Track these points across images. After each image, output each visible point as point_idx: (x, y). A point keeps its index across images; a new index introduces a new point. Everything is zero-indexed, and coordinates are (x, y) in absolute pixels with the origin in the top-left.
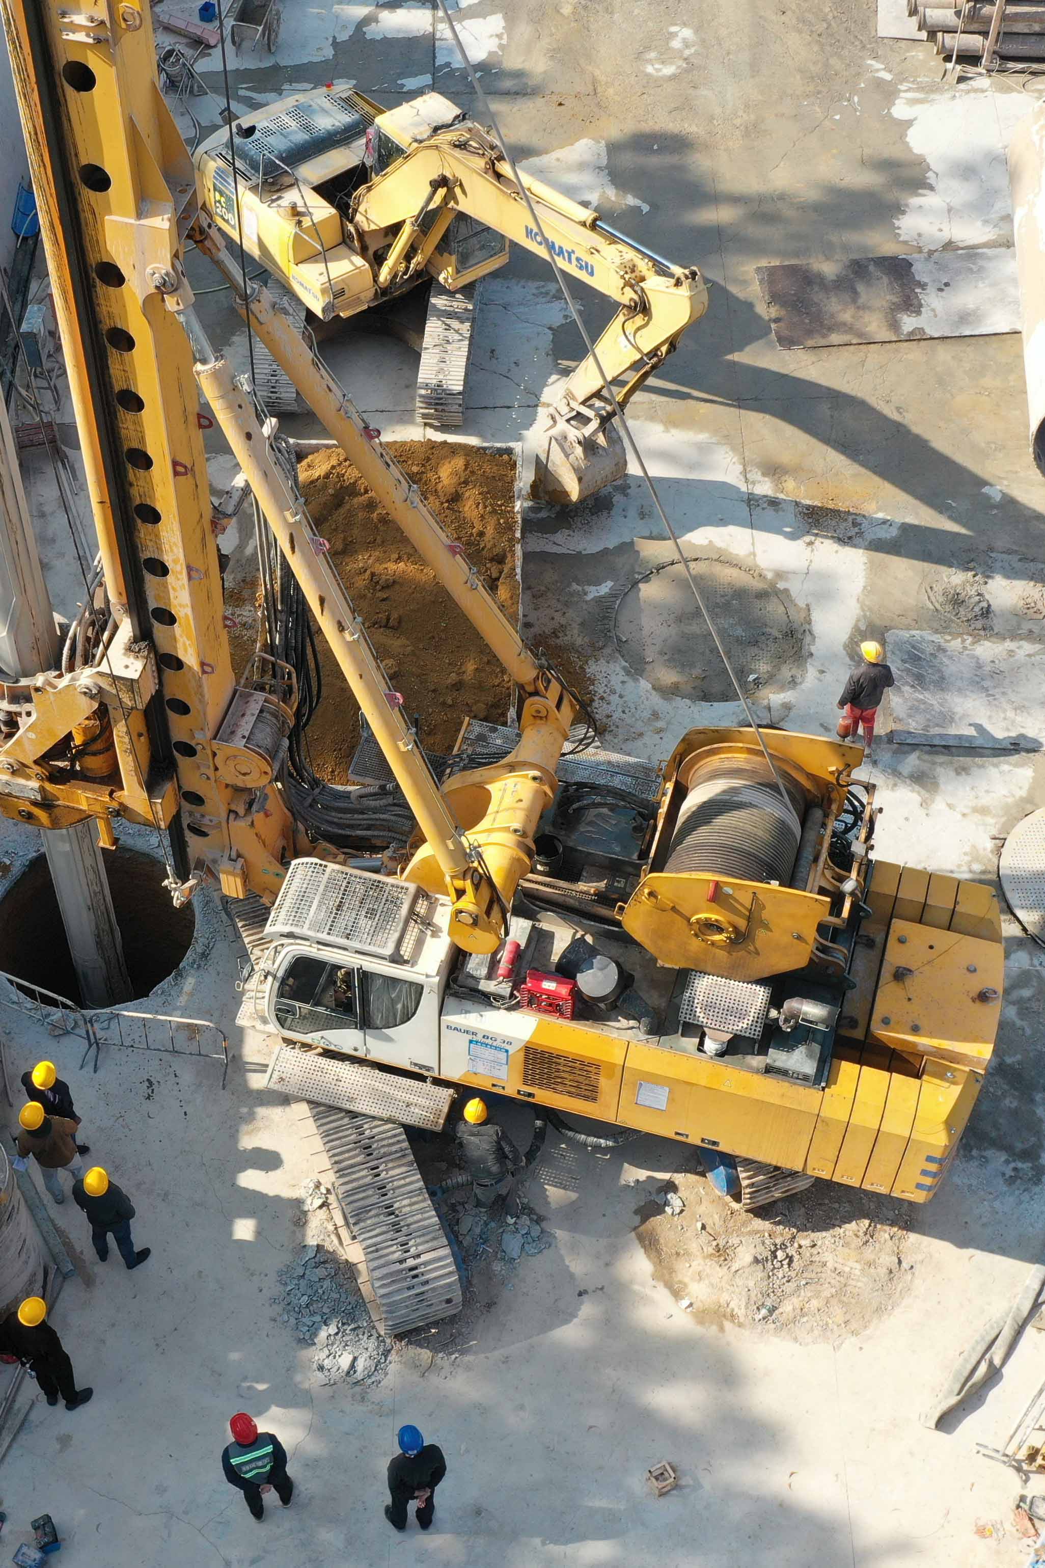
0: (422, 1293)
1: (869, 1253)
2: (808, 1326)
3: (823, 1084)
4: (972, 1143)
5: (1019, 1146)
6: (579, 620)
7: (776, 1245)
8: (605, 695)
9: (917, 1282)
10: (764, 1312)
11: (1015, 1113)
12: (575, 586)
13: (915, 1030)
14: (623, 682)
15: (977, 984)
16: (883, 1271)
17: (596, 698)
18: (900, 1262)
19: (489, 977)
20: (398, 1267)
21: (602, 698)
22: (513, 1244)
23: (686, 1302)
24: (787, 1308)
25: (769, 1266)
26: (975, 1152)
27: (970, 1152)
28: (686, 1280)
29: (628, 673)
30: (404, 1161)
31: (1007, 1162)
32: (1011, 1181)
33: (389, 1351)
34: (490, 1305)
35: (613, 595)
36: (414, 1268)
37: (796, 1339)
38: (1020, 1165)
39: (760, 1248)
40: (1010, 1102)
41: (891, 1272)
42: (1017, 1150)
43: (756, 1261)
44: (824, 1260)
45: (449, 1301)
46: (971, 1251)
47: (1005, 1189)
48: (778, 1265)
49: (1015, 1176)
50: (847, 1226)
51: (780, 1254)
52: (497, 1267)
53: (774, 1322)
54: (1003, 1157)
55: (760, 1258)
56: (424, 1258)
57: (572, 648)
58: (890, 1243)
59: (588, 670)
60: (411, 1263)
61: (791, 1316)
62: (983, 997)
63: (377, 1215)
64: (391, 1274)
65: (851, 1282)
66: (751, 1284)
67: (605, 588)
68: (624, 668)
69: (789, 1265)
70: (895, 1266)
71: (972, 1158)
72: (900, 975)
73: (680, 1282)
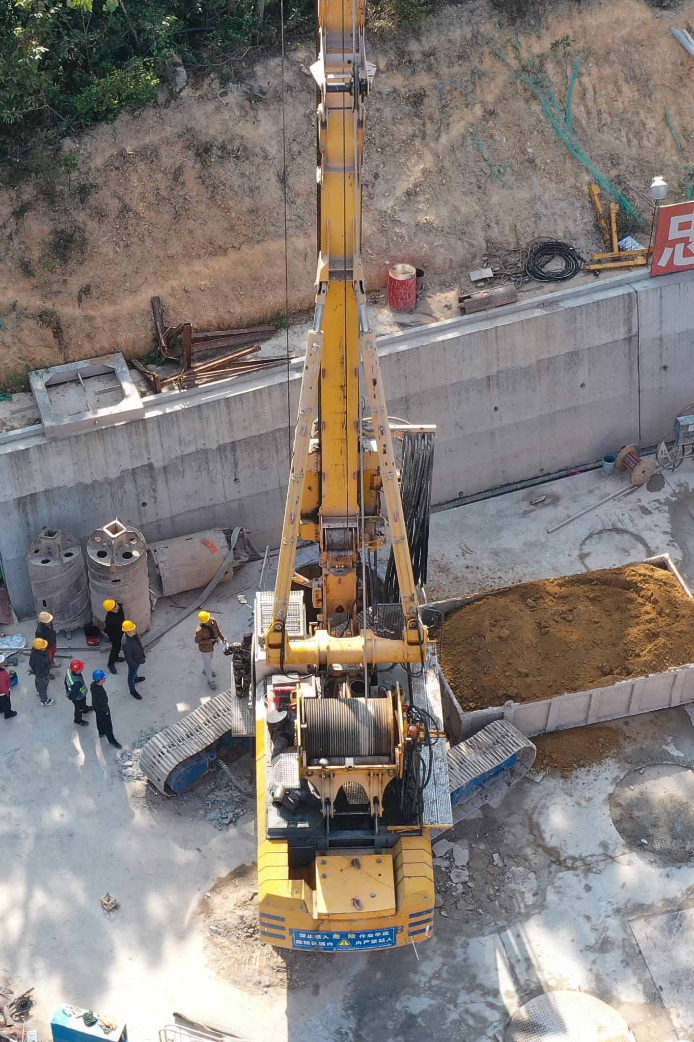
1: (267, 971)
2: (215, 952)
3: (269, 837)
4: (356, 1009)
5: (363, 1033)
6: (644, 747)
7: (255, 927)
8: (592, 772)
9: (259, 997)
10: (215, 928)
11: (385, 1028)
12: (670, 739)
13: (324, 876)
14: (607, 779)
15: (364, 899)
16: (258, 978)
17: (587, 768)
18: (268, 986)
20: (161, 746)
21: (589, 771)
23: (209, 894)
25: (242, 926)
28: (223, 893)
29: (615, 779)
32: (338, 1032)
33: (140, 780)
34: (179, 814)
35: (672, 758)
36: (163, 754)
37: (206, 948)
39: (250, 918)
40: (390, 1025)
41: (260, 983)
42: (360, 1033)
44: (256, 951)
45: (159, 780)
46: (286, 1019)
47: (333, 1030)
48: (245, 930)
49: (342, 1034)
50: (280, 958)
51: (251, 930)
52: (201, 812)
53: (211, 935)
54: (353, 1025)
55: (244, 919)
57: (619, 747)
58: (278, 980)
59: (607, 760)
61: (218, 942)
62: (356, 902)
65: (247, 965)
66: (229, 920)
67: (675, 753)
68: (618, 777)
69: (247, 937)
70: (263, 984)
71: (347, 1011)
72: (356, 864)
73: (220, 890)
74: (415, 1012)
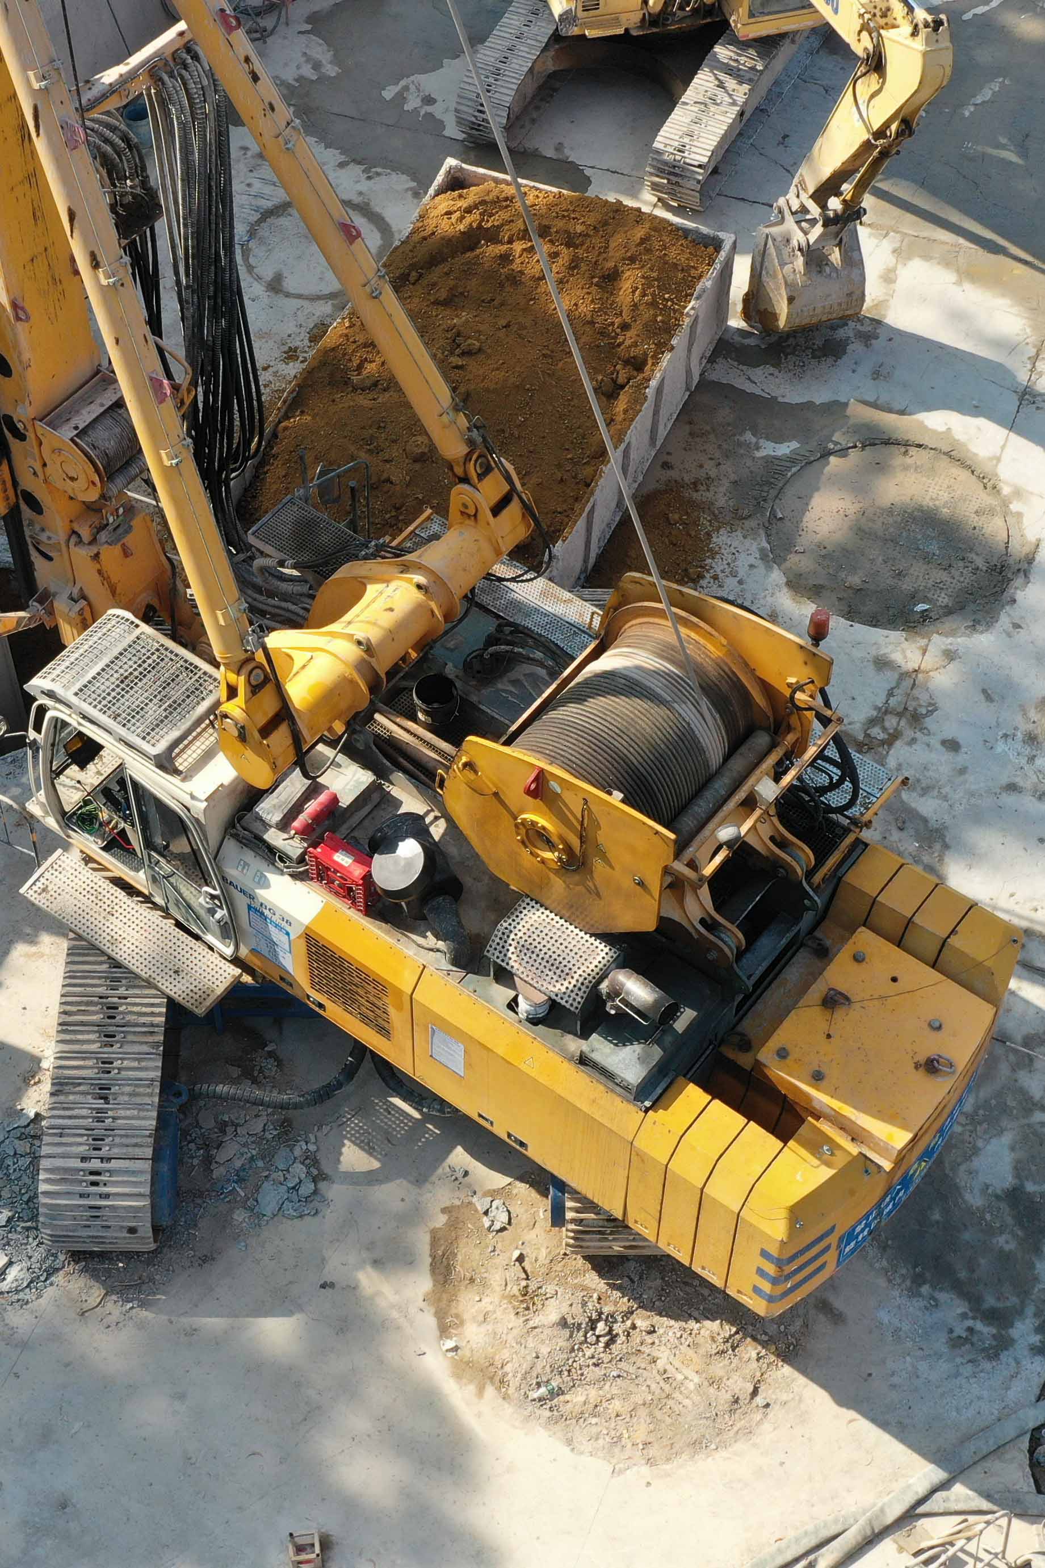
0: (98, 1208)
1: (719, 1368)
2: (594, 1430)
3: (648, 1104)
4: (928, 1275)
5: (990, 1301)
6: (733, 477)
7: (600, 1314)
8: (721, 575)
9: (766, 1426)
10: (543, 1390)
11: (1004, 1258)
12: (749, 437)
13: (817, 1078)
14: (751, 566)
15: (930, 1046)
16: (725, 1397)
17: (708, 575)
18: (755, 1392)
19: (284, 825)
20: (77, 1164)
21: (715, 578)
22: (270, 1197)
23: (450, 1344)
24: (577, 1398)
25: (579, 1336)
26: (925, 1289)
27: (920, 1285)
28: (466, 1316)
29: (764, 556)
30: (150, 1039)
31: (964, 1316)
32: (956, 1343)
33: (57, 1270)
34: (206, 1259)
35: (792, 460)
36: (97, 1173)
37: (569, 1442)
38: (979, 1326)
39: (577, 1309)
40: (1005, 1242)
41: (736, 1401)
42: (986, 1306)
43: (563, 1323)
44: (655, 1354)
45: (132, 1230)
46: (852, 1414)
47: (945, 1349)
48: (591, 1339)
49: (966, 1339)
50: (707, 1323)
51: (601, 1328)
52: (240, 1216)
53: (551, 1409)
54: (961, 1307)
55: (570, 1321)
56: (114, 1164)
57: (707, 507)
58: (754, 1365)
59: (714, 540)
60: (95, 1164)
61: (578, 1409)
62: (931, 1066)
63: (84, 1093)
64: (66, 1170)
65: (676, 1395)
66: (544, 1350)
67: (784, 449)
68: (762, 550)
69: (607, 1345)
70: (744, 1397)
71: (920, 1295)
72: (833, 1001)
73: (457, 1316)
74: (1008, 1180)
